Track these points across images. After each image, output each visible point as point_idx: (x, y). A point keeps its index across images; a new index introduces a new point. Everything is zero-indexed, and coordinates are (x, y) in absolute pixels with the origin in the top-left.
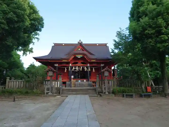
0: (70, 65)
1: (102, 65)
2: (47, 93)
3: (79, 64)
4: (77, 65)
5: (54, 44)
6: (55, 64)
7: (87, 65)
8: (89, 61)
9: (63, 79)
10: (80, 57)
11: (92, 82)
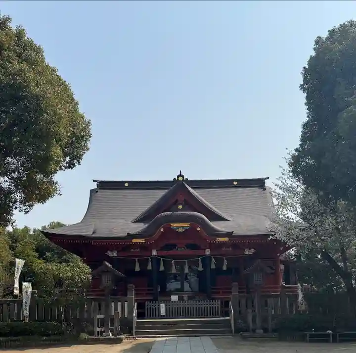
0: (154, 253)
1: (249, 252)
2: (101, 333)
3: (179, 249)
5: (96, 183)
6: (108, 252)
7: (205, 252)
8: (210, 241)
10: (183, 230)
11: (219, 301)
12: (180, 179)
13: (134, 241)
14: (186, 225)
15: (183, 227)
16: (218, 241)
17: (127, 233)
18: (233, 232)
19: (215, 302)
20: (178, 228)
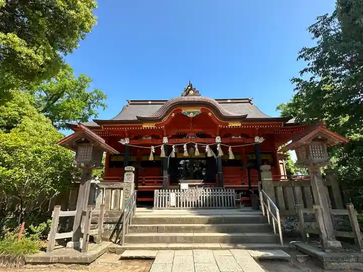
0: (165, 140)
1: (259, 140)
3: (190, 137)
4: (184, 140)
5: (127, 102)
6: (121, 140)
7: (215, 140)
8: (222, 126)
9: (144, 182)
10: (195, 115)
11: (234, 190)
14: (198, 110)
15: (193, 113)
16: (231, 127)
17: (137, 117)
18: (247, 115)
19: (229, 191)
20: (189, 113)
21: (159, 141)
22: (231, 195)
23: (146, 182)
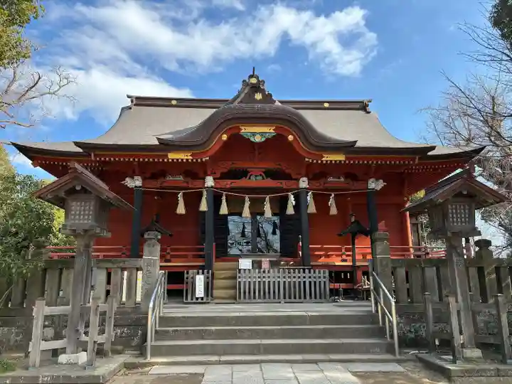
0: (210, 182)
1: (375, 185)
3: (253, 178)
4: (242, 183)
5: (129, 100)
6: (127, 179)
7: (298, 184)
8: (311, 161)
9: (168, 257)
10: (263, 139)
11: (327, 271)
12: (254, 81)
13: (172, 156)
14: (269, 130)
15: (262, 134)
16: (327, 161)
17: (158, 139)
18: (356, 142)
19: (320, 273)
20: (254, 134)
21: (197, 183)
22: (322, 280)
23: (173, 256)
